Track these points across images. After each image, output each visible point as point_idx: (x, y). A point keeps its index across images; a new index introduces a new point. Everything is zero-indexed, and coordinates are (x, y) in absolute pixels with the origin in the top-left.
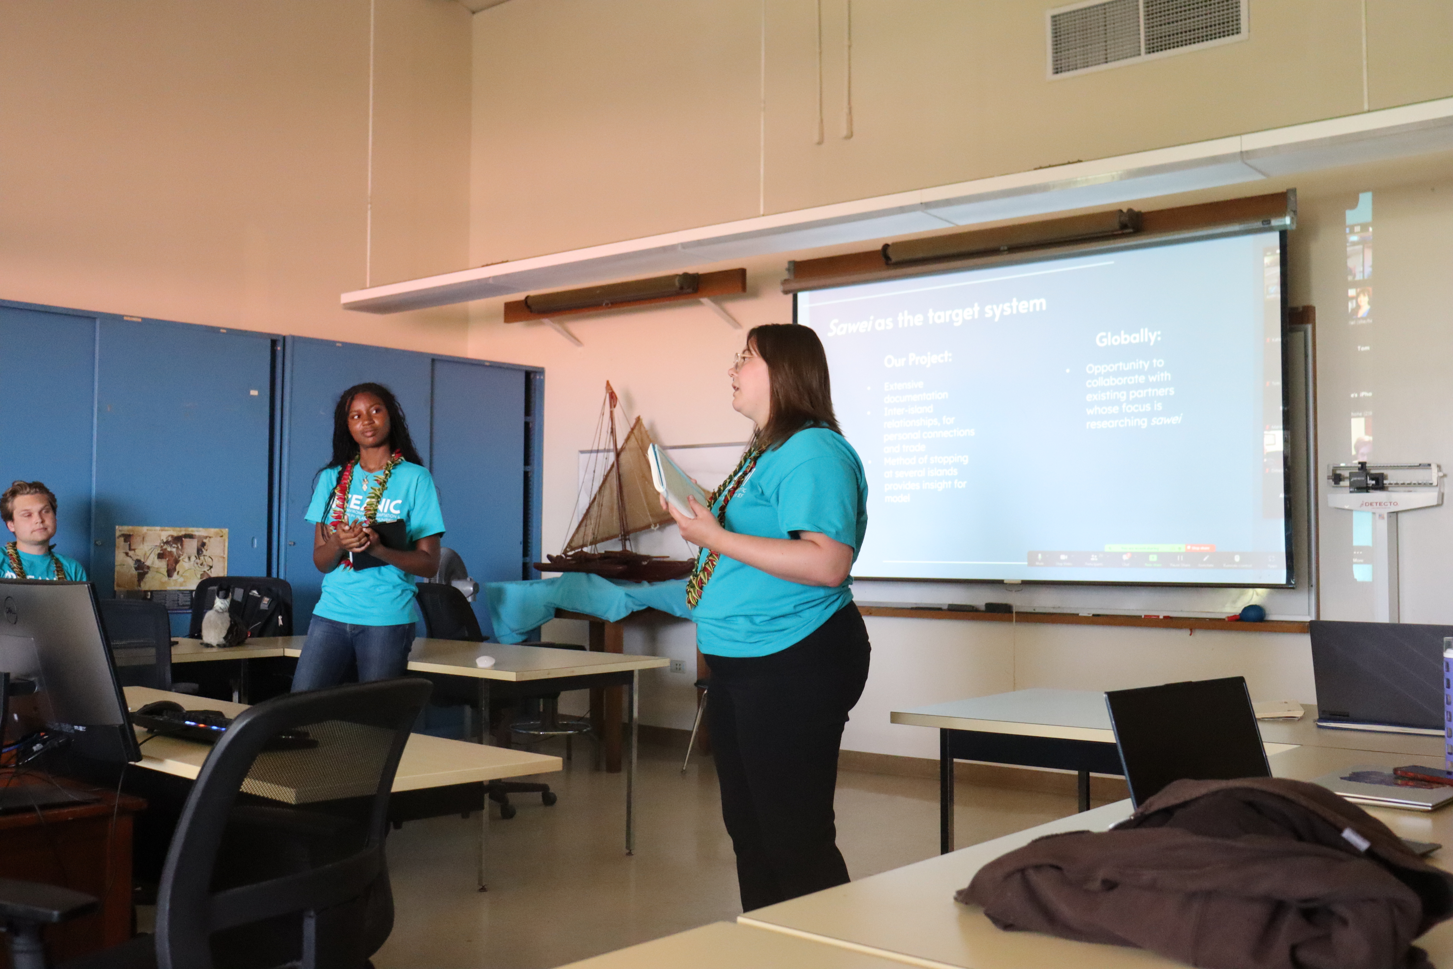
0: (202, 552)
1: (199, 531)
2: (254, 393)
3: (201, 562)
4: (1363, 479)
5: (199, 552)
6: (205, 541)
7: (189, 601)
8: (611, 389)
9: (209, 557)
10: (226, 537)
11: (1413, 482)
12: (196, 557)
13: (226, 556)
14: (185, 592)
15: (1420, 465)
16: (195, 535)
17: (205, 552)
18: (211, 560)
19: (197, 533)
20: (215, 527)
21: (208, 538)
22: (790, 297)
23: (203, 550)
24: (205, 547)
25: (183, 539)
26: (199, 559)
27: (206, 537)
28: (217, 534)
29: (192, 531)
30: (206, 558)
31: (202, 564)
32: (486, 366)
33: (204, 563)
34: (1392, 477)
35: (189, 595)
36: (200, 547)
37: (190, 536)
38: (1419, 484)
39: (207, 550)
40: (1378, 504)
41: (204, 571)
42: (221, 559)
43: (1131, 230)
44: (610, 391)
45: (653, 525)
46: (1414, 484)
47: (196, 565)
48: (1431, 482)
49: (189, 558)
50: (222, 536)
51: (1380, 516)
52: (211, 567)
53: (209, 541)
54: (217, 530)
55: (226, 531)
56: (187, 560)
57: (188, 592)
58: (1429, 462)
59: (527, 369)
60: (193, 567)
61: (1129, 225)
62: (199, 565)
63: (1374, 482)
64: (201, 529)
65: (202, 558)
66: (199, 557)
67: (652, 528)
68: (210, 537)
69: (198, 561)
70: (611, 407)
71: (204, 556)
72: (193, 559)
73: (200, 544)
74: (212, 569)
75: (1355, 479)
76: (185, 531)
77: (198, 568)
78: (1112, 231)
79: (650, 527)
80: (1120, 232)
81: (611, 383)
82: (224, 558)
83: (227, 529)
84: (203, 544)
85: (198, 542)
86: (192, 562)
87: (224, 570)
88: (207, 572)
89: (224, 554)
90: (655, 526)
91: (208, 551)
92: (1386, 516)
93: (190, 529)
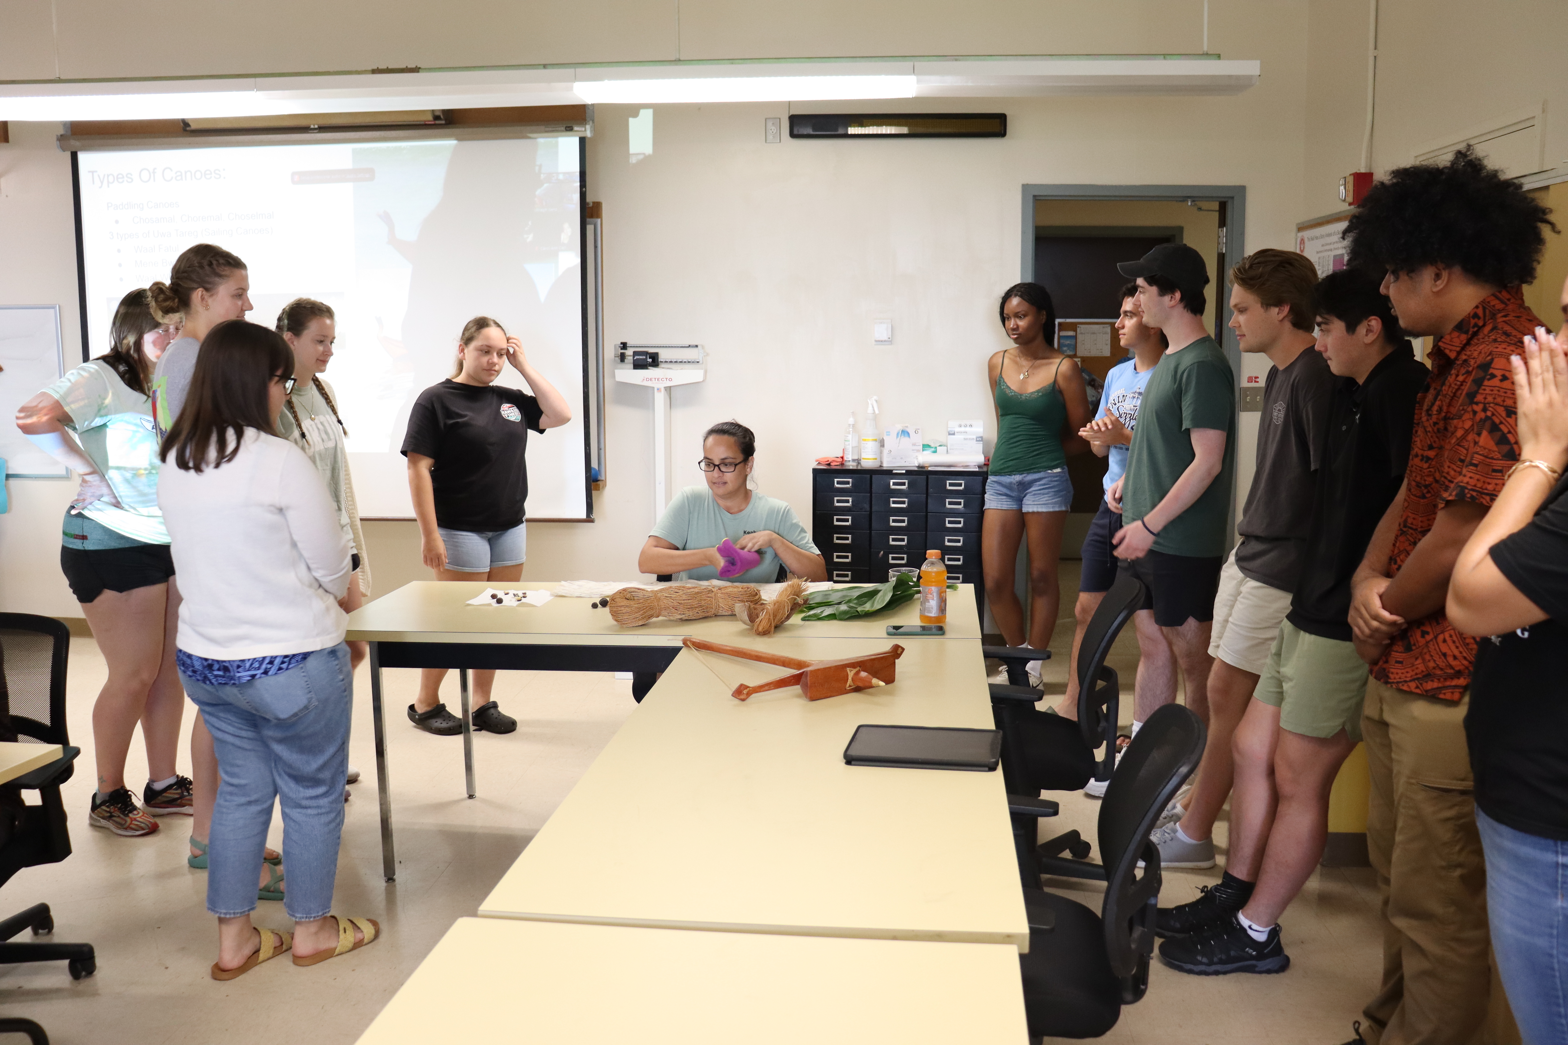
4: (644, 357)
11: (684, 361)
15: (689, 346)
22: (68, 155)
34: (663, 355)
38: (689, 362)
40: (657, 380)
43: (443, 122)
46: (685, 362)
48: (698, 361)
51: (658, 389)
58: (696, 344)
61: (442, 117)
63: (651, 360)
75: (638, 357)
78: (425, 121)
80: (433, 123)
92: (663, 390)
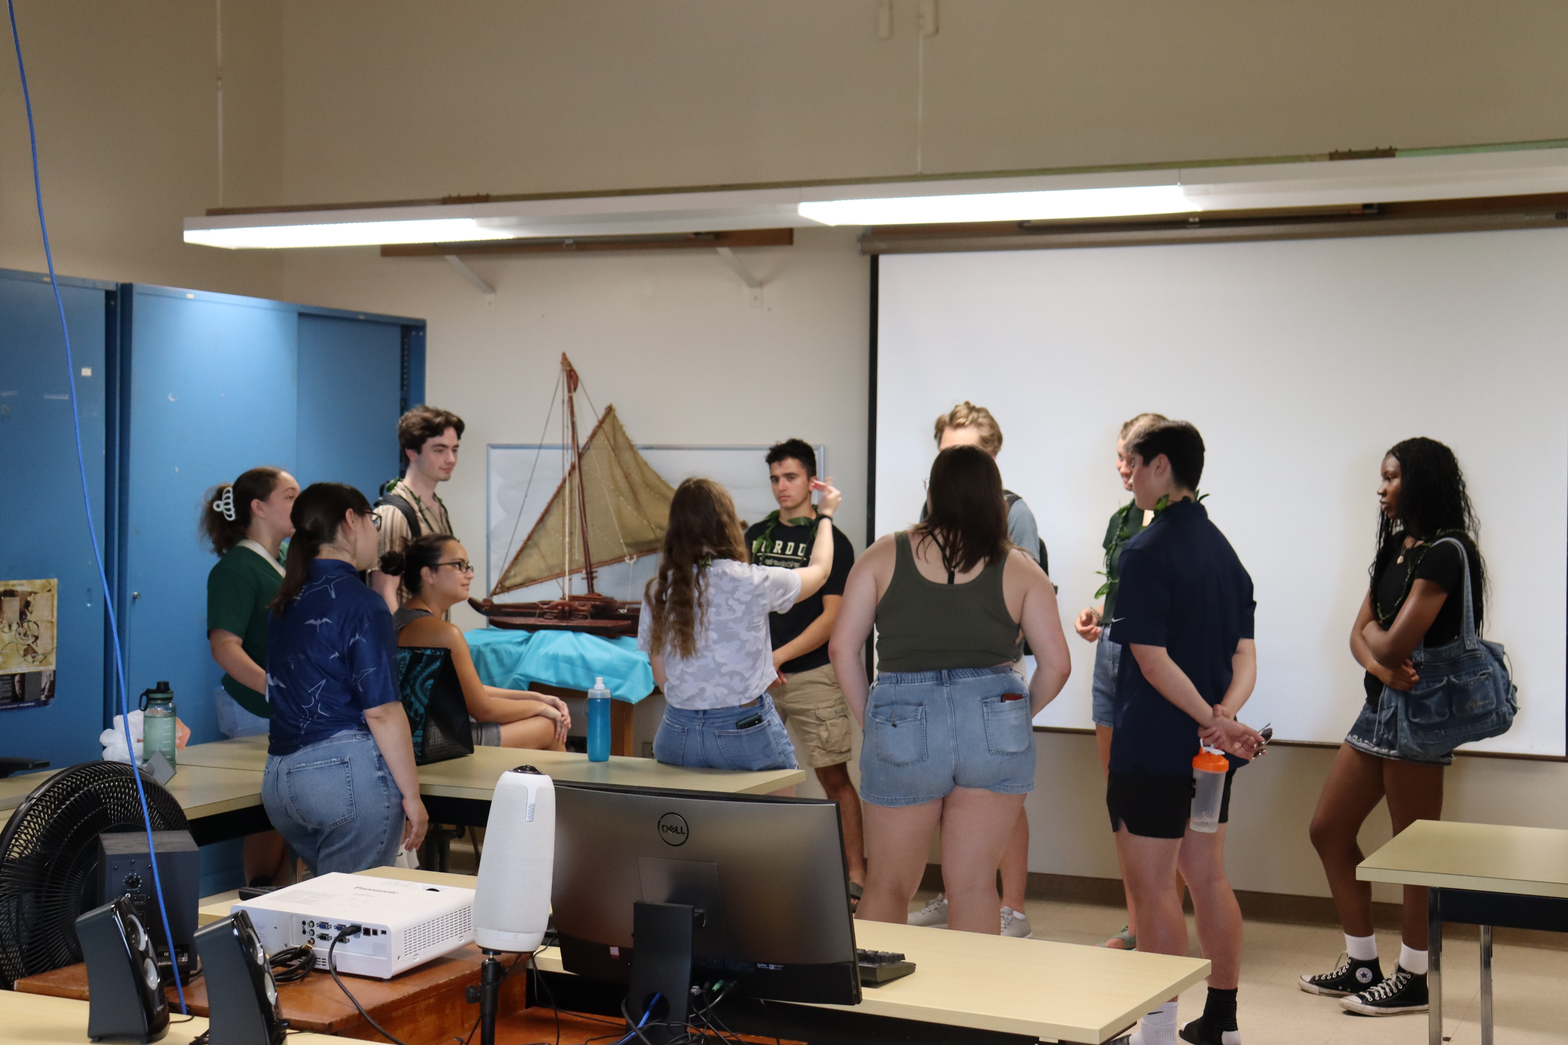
0: (26, 615)
1: (22, 585)
2: (86, 372)
3: (24, 632)
5: (23, 616)
6: (29, 599)
7: (10, 691)
8: (569, 365)
9: (35, 623)
10: (55, 592)
12: (18, 623)
13: (55, 620)
14: (5, 678)
16: (17, 591)
17: (29, 617)
18: (36, 626)
19: (19, 589)
20: (40, 578)
21: (33, 594)
22: (867, 259)
23: (27, 612)
24: (30, 609)
25: (2, 598)
26: (22, 627)
27: (30, 594)
28: (43, 587)
29: (13, 585)
30: (31, 624)
31: (25, 635)
32: (359, 321)
33: (29, 633)
35: (11, 681)
36: (23, 609)
37: (11, 593)
39: (31, 613)
41: (29, 645)
42: (49, 625)
43: (1376, 212)
44: (568, 368)
45: (628, 557)
47: (17, 636)
49: (10, 626)
50: (49, 591)
52: (37, 638)
53: (34, 599)
54: (43, 581)
55: (54, 581)
56: (6, 629)
57: (9, 678)
59: (406, 323)
60: (15, 640)
61: (1374, 207)
62: (22, 635)
64: (24, 582)
65: (25, 625)
66: (22, 624)
67: (627, 561)
68: (35, 593)
69: (21, 629)
70: (570, 391)
71: (29, 621)
72: (15, 626)
73: (23, 603)
74: (38, 641)
76: (5, 585)
77: (21, 641)
79: (624, 560)
80: (1361, 212)
81: (570, 357)
82: (52, 622)
83: (56, 580)
84: (27, 604)
85: (21, 601)
86: (13, 633)
87: (53, 640)
88: (32, 645)
89: (53, 617)
90: (631, 558)
91: (33, 613)
93: (11, 582)
